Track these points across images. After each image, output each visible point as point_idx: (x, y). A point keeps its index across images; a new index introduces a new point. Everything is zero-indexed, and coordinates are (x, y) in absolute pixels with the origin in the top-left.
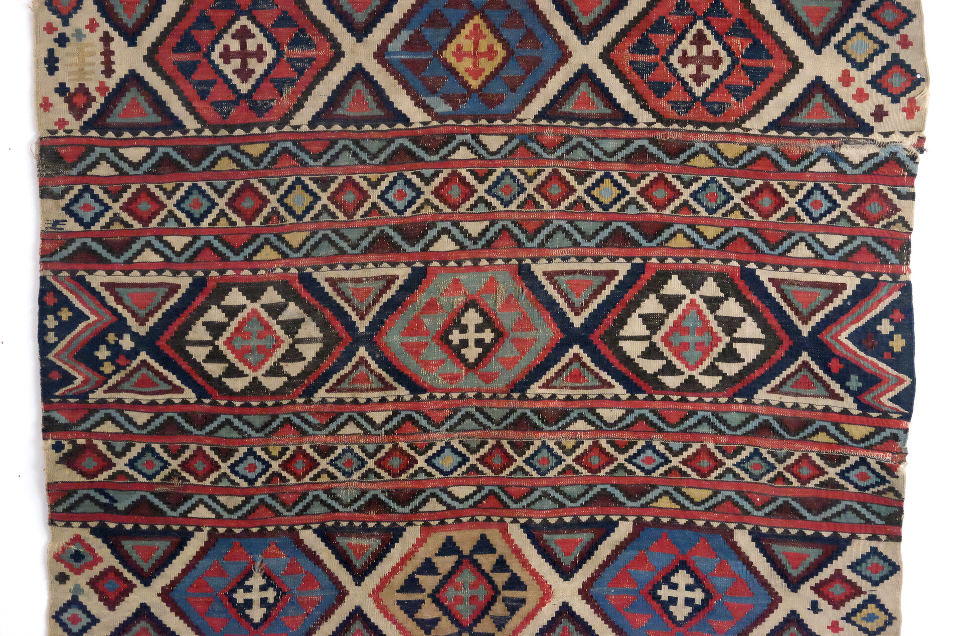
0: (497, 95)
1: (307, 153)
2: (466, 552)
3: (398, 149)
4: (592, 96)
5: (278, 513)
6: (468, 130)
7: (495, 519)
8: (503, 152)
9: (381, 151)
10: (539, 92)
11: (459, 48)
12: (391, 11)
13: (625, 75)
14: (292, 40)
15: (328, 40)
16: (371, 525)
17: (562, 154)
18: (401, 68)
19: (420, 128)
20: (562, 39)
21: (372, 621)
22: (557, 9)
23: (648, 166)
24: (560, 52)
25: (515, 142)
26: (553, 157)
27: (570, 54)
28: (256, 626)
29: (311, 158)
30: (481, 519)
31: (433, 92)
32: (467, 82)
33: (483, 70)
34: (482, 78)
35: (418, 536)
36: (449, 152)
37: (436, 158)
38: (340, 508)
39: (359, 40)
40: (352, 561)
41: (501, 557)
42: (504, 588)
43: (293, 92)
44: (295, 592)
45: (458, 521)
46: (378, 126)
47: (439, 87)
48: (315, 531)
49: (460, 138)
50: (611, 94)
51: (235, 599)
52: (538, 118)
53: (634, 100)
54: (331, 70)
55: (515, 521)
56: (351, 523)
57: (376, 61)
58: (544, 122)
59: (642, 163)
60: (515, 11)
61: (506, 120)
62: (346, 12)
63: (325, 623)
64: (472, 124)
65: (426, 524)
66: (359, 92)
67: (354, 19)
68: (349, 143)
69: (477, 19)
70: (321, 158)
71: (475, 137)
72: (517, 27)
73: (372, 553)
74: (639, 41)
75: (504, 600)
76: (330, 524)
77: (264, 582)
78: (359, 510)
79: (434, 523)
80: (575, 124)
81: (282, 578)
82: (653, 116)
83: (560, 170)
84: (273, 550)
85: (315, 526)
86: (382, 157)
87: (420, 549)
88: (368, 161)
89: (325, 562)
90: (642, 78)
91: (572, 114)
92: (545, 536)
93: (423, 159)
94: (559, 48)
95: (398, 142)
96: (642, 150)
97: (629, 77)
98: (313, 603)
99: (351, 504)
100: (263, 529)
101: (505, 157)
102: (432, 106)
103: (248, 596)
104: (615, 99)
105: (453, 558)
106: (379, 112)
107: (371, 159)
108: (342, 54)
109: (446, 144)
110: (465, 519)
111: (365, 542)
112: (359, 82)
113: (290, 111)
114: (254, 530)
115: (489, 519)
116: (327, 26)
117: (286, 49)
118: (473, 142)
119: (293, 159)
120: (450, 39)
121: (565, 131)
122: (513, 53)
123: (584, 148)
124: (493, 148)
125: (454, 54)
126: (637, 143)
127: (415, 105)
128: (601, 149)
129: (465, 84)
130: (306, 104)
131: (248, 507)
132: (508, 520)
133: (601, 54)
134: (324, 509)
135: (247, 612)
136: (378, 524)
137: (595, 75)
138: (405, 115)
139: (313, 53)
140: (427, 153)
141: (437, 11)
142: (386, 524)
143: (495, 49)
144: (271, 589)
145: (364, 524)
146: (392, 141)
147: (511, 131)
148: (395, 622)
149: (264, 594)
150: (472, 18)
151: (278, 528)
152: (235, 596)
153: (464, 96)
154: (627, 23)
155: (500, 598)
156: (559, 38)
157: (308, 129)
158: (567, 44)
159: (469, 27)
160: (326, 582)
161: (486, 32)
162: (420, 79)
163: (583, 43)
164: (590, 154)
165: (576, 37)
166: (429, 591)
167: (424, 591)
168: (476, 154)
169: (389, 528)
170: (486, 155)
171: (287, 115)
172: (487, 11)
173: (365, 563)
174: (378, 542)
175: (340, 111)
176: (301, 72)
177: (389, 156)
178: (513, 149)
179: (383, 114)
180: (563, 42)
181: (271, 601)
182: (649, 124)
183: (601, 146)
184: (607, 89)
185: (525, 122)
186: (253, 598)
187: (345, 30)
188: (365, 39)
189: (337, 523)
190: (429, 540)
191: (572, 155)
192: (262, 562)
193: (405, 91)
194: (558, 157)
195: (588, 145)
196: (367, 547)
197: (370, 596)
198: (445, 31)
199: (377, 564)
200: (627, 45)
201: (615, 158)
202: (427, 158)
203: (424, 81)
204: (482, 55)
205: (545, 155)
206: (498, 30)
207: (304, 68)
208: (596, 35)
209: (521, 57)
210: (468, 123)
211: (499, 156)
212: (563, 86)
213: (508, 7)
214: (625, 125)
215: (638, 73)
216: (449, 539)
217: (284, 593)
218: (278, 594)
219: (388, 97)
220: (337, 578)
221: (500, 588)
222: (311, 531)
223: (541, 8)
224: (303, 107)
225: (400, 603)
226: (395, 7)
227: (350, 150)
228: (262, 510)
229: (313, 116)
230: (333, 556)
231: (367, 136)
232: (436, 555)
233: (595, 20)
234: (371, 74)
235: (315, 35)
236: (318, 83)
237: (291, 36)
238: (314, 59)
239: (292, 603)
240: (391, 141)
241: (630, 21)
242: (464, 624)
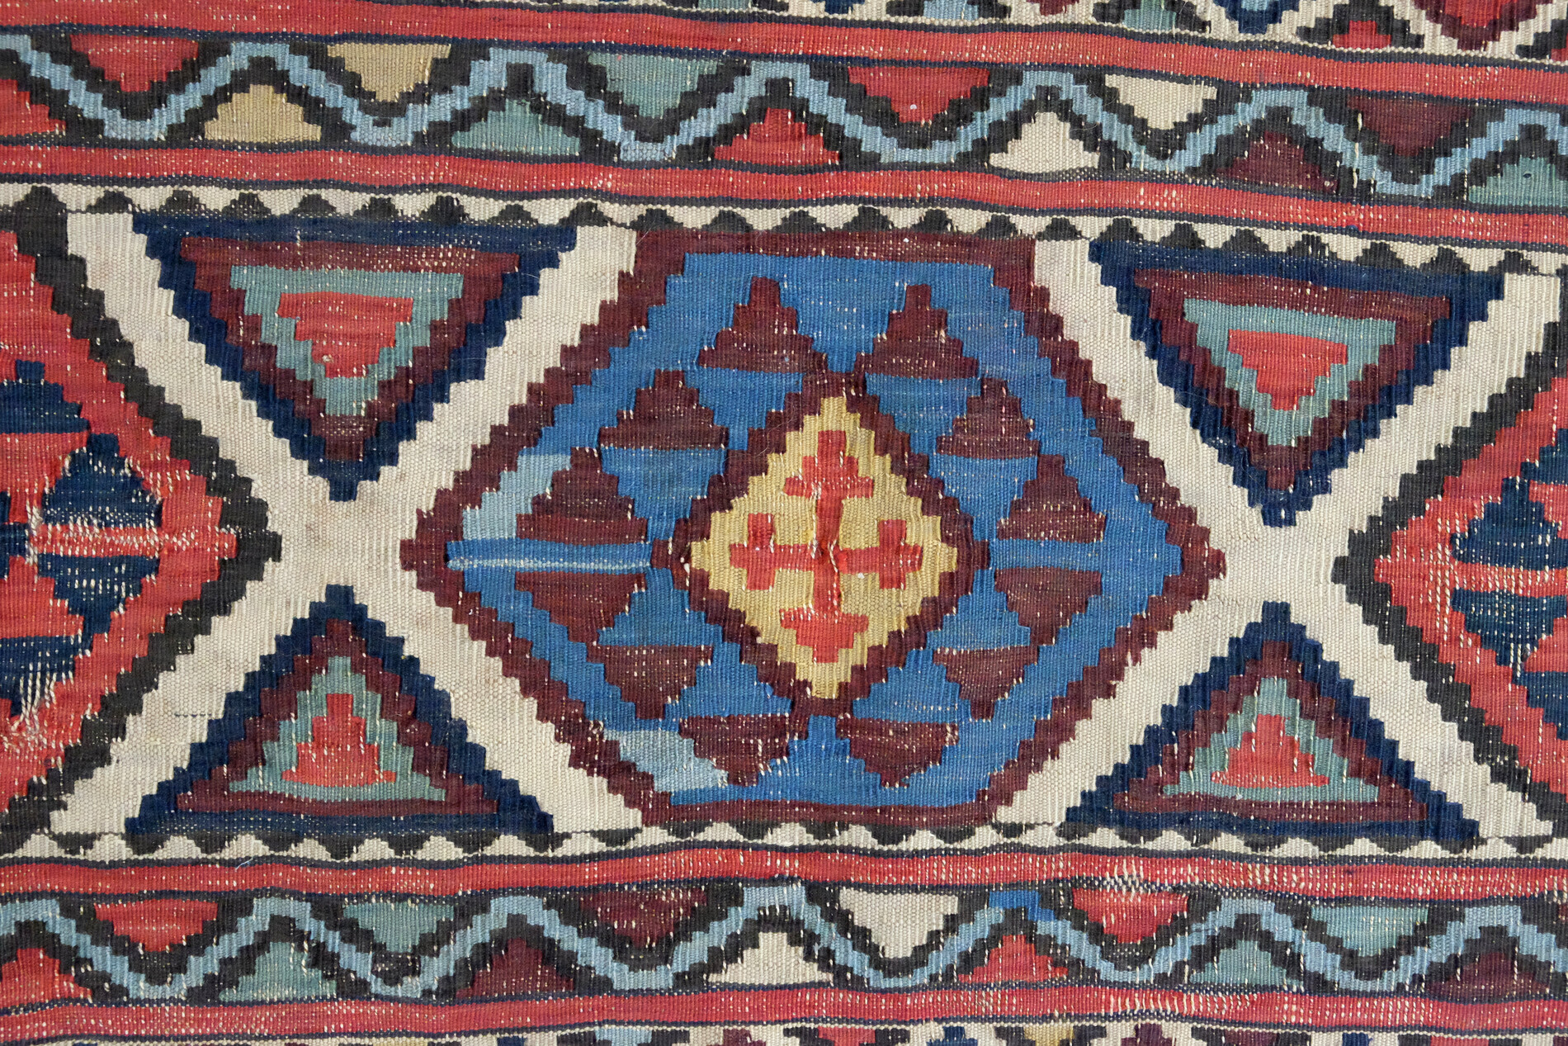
0: (916, 729)
1: (123, 947)
3: (500, 939)
4: (1303, 731)
6: (788, 865)
8: (939, 961)
9: (430, 944)
10: (1086, 714)
11: (761, 530)
12: (478, 373)
13: (1434, 649)
14: (61, 484)
15: (213, 489)
17: (1179, 967)
18: (515, 608)
19: (592, 857)
20: (1184, 500)
22: (1166, 378)
23: (1515, 1011)
24: (1175, 553)
25: (989, 917)
26: (1139, 976)
27: (1217, 563)
29: (136, 966)
31: (649, 711)
32: (791, 668)
33: (861, 623)
34: (856, 655)
36: (714, 952)
37: (660, 978)
39: (343, 491)
43: (64, 698)
46: (418, 843)
47: (677, 691)
49: (757, 898)
50: (1378, 725)
52: (1079, 819)
53: (1468, 747)
54: (225, 611)
57: (411, 577)
58: (1105, 838)
59: (1494, 998)
60: (992, 387)
61: (953, 826)
62: (289, 374)
64: (809, 839)
66: (338, 703)
67: (321, 405)
68: (300, 911)
69: (834, 414)
70: (182, 968)
71: (820, 893)
72: (1003, 450)
74: (1491, 510)
80: (1230, 843)
82: (1542, 814)
83: (1168, 1029)
86: (436, 969)
88: (377, 986)
90: (1503, 660)
91: (1218, 801)
93: (606, 983)
94: (1169, 536)
95: (502, 909)
96: (1496, 943)
97: (1447, 655)
101: (946, 981)
102: (643, 766)
104: (1393, 745)
106: (422, 787)
107: (391, 979)
108: (273, 547)
109: (700, 919)
112: (340, 663)
113: (51, 774)
116: (208, 430)
117: (34, 517)
118: (811, 916)
119: (64, 971)
120: (723, 492)
121: (1191, 874)
122: (986, 556)
123: (1267, 941)
124: (898, 947)
125: (738, 555)
126: (1476, 919)
127: (575, 762)
128: (1335, 945)
129: (781, 678)
130: (117, 748)
133: (1340, 562)
137: (1317, 649)
138: (530, 802)
139: (145, 539)
140: (620, 956)
141: (668, 379)
143: (911, 539)
146: (478, 904)
147: (972, 873)
150: (815, 410)
153: (778, 728)
154: (1447, 440)
156: (1174, 494)
157: (125, 852)
158: (1202, 521)
159: (802, 444)
161: (875, 466)
162: (592, 655)
163: (1271, 518)
164: (1289, 961)
165: (1240, 494)
168: (824, 966)
170: (869, 973)
171: (32, 788)
172: (876, 383)
175: (258, 780)
176: (96, 616)
177: (461, 965)
178: (981, 946)
179: (438, 795)
180: (1190, 514)
182: (1523, 844)
183: (1333, 931)
184: (1364, 703)
185: (1028, 838)
187: (283, 446)
188: (365, 486)
191: (1216, 972)
193: (531, 704)
194: (1161, 978)
195: (1282, 927)
198: (707, 461)
200: (1443, 526)
201: (1389, 981)
202: (623, 977)
203: (613, 663)
204: (853, 560)
205: (1106, 970)
206: (926, 463)
207: (109, 602)
208: (1325, 489)
209: (1014, 571)
210: (790, 835)
211: (921, 977)
212: (1185, 691)
213: (970, 367)
214: (1429, 849)
215: (1485, 642)
219: (462, 727)
223: (1099, 373)
224: (103, 758)
226: (495, 358)
227: (300, 937)
229: (147, 800)
231: (371, 883)
233: (1320, 424)
234: (392, 631)
235: (156, 466)
236: (169, 665)
237: (54, 467)
238: (155, 567)
240: (472, 906)
241: (1458, 433)
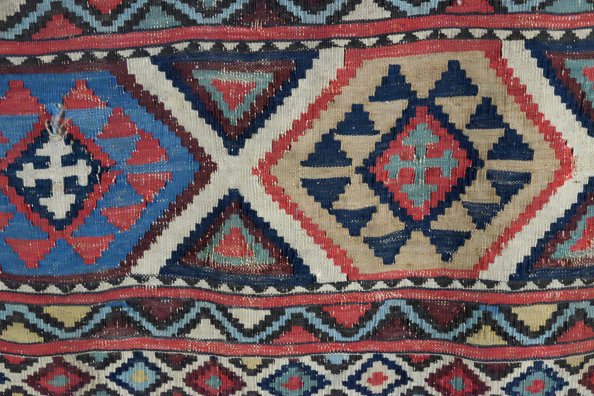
2: (423, 93)
5: (87, 29)
7: (478, 33)
16: (255, 47)
21: (260, 215)
28: (60, 224)
30: (450, 33)
35: (340, 65)
38: (199, 18)
40: (221, 112)
41: (487, 101)
42: (491, 155)
44: (124, 166)
45: (410, 38)
48: (155, 60)
51: (21, 180)
55: (516, 35)
56: (219, 45)
63: (177, 218)
65: (355, 44)
73: (258, 98)
75: (490, 175)
76: (181, 47)
77: (68, 150)
78: (233, 21)
79: (368, 42)
81: (100, 143)
84: (81, 93)
85: (154, 51)
87: (344, 89)
89: (174, 114)
92: (569, 63)
98: (154, 184)
99: (217, 11)
100: (62, 57)
103: (42, 174)
105: (401, 104)
110: (421, 35)
111: (244, 79)
114: (47, 59)
115: (465, 34)
131: (33, 18)
132: (502, 34)
134: (169, 20)
135: (43, 201)
136: (269, 45)
142: (282, 46)
144: (82, 163)
145: (243, 47)
148: (299, 216)
149: (70, 171)
151: (88, 56)
152: (19, 174)
155: (482, 173)
160: (178, 150)
166: (357, 162)
167: (349, 162)
169: (287, 52)
173: (245, 114)
174: (269, 77)
181: (83, 182)
186: (52, 177)
189: (194, 45)
190: (359, 72)
192: (63, 116)
196: (249, 88)
197: (255, 172)
199: (267, 116)
216: (395, 70)
217: (105, 169)
218: (94, 171)
220: (195, 141)
221: (483, 154)
222: (146, 60)
225: (306, 183)
228: (59, 22)
230: (189, 104)
232: (372, 99)
239: (121, 186)
242: (415, 216)
